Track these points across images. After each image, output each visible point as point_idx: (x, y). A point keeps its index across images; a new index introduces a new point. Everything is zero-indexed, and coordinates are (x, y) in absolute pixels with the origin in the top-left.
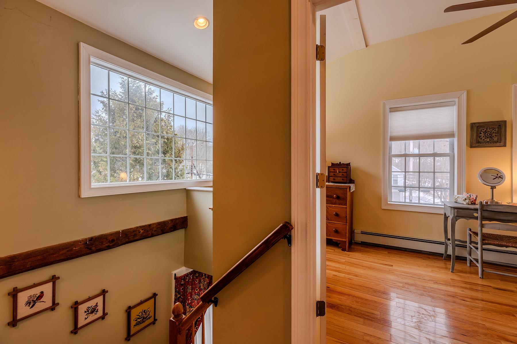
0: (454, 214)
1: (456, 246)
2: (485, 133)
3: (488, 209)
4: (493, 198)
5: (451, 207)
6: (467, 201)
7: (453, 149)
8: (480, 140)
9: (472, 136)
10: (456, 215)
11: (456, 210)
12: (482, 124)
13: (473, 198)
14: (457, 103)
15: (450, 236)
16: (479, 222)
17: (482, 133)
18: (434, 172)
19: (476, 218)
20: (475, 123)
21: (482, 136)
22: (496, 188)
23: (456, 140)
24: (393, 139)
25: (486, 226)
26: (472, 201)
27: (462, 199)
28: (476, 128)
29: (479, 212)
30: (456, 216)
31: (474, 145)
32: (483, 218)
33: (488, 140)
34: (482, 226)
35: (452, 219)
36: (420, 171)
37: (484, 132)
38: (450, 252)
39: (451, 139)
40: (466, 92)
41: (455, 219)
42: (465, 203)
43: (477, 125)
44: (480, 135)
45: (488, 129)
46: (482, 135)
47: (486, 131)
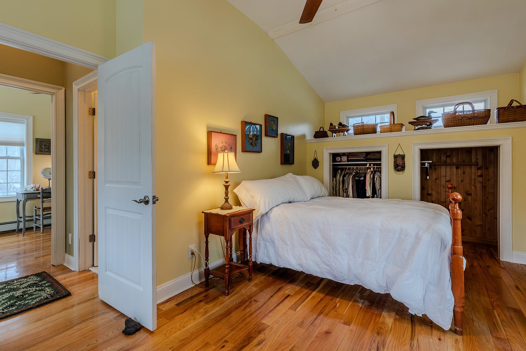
0: (25, 198)
1: (26, 221)
2: (45, 145)
3: (46, 192)
4: (49, 186)
5: (23, 194)
6: (34, 189)
7: (23, 154)
8: (42, 150)
9: (37, 147)
10: (26, 198)
11: (26, 195)
12: (43, 140)
13: (37, 187)
14: (26, 122)
15: (21, 215)
16: (41, 200)
17: (43, 145)
19: (39, 198)
20: (38, 139)
21: (43, 148)
23: (25, 148)
25: (45, 201)
26: (37, 189)
27: (30, 188)
28: (39, 142)
29: (41, 194)
30: (26, 199)
31: (38, 153)
32: (43, 197)
33: (47, 150)
34: (43, 202)
35: (24, 202)
37: (44, 145)
38: (21, 226)
39: (22, 147)
40: (32, 117)
41: (25, 201)
42: (32, 190)
43: (40, 140)
44: (42, 147)
45: (47, 144)
46: (43, 147)
47: (45, 144)
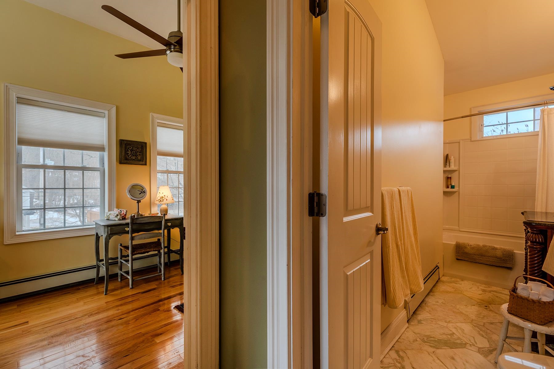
0: (108, 233)
1: (110, 265)
2: (132, 150)
3: (137, 222)
4: (138, 212)
5: (105, 226)
6: (119, 217)
7: (104, 164)
8: (127, 157)
9: (121, 152)
10: (109, 232)
11: (109, 228)
12: (129, 142)
13: (123, 214)
14: (107, 115)
15: (102, 256)
16: (129, 235)
17: (129, 150)
18: (83, 189)
19: (127, 232)
20: (123, 140)
21: (129, 154)
22: (140, 202)
23: (106, 154)
24: (22, 142)
25: (135, 238)
26: (123, 216)
27: (113, 216)
28: (124, 145)
29: (130, 226)
30: (110, 234)
31: (123, 162)
32: (133, 231)
33: (134, 158)
34: (132, 239)
35: (106, 239)
36: (66, 187)
37: (130, 150)
38: (103, 272)
39: (101, 153)
40: (115, 107)
41: (108, 238)
42: (117, 219)
43: (125, 142)
44: (128, 152)
45: (134, 148)
46: (129, 152)
47: (132, 149)
